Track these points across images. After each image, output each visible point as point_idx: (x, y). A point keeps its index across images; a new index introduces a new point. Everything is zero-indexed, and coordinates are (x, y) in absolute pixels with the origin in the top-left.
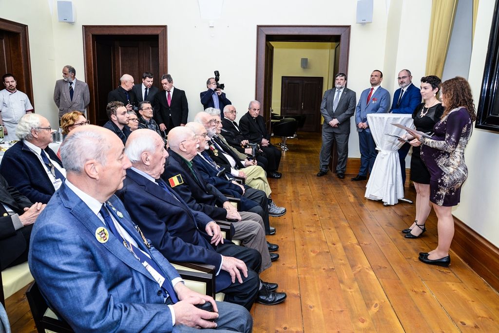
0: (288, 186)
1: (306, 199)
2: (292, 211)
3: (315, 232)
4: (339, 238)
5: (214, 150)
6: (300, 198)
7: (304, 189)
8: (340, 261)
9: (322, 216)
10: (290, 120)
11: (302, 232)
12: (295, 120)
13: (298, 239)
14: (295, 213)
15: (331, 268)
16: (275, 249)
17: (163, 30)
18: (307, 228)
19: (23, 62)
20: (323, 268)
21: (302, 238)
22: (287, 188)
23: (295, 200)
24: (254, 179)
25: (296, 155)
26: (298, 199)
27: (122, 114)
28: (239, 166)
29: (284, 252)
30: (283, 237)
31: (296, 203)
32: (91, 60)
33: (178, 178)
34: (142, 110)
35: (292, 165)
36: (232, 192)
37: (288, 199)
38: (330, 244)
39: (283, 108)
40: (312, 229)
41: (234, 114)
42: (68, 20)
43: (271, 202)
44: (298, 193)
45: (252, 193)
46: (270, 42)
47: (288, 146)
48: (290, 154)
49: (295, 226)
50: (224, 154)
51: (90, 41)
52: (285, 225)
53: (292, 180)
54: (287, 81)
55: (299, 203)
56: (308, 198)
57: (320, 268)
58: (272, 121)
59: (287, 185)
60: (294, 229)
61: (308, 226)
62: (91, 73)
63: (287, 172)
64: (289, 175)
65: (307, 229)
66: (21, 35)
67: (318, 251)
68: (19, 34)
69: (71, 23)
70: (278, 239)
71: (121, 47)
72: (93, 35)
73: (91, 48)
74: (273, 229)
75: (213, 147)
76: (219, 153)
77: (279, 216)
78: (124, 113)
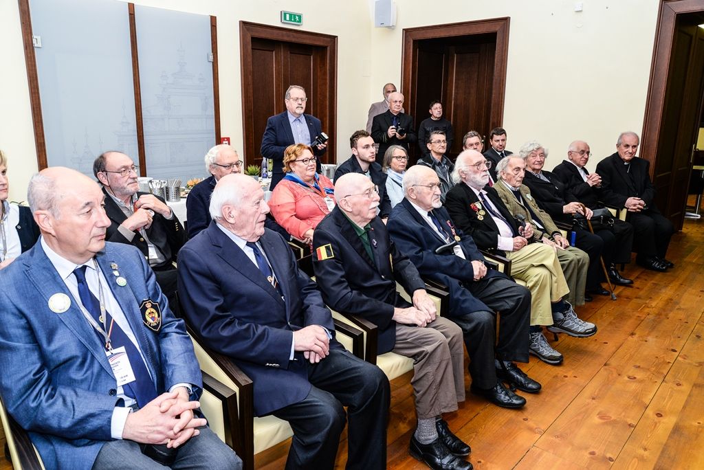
0: (669, 288)
1: (682, 317)
2: (632, 334)
3: (641, 381)
4: (684, 407)
5: (479, 210)
8: (641, 452)
9: (685, 357)
11: (615, 375)
13: (595, 384)
14: (634, 339)
15: (609, 455)
17: (505, 24)
18: (633, 369)
20: (591, 450)
21: (604, 386)
24: (533, 266)
27: (364, 148)
29: (547, 399)
31: (654, 321)
32: (409, 75)
33: (327, 248)
37: (647, 310)
38: (650, 412)
40: (640, 375)
41: (586, 156)
42: (386, 24)
43: (568, 309)
49: (612, 361)
50: (495, 219)
51: (410, 49)
52: (594, 355)
56: (688, 316)
57: (587, 448)
60: (606, 365)
61: (638, 367)
62: (408, 92)
63: (689, 263)
65: (632, 372)
66: (329, 48)
67: (613, 418)
68: (326, 47)
69: (389, 27)
70: (557, 376)
71: (457, 54)
72: (414, 41)
73: (411, 59)
74: (557, 354)
75: (479, 206)
76: (487, 216)
77: (579, 337)
78: (367, 146)
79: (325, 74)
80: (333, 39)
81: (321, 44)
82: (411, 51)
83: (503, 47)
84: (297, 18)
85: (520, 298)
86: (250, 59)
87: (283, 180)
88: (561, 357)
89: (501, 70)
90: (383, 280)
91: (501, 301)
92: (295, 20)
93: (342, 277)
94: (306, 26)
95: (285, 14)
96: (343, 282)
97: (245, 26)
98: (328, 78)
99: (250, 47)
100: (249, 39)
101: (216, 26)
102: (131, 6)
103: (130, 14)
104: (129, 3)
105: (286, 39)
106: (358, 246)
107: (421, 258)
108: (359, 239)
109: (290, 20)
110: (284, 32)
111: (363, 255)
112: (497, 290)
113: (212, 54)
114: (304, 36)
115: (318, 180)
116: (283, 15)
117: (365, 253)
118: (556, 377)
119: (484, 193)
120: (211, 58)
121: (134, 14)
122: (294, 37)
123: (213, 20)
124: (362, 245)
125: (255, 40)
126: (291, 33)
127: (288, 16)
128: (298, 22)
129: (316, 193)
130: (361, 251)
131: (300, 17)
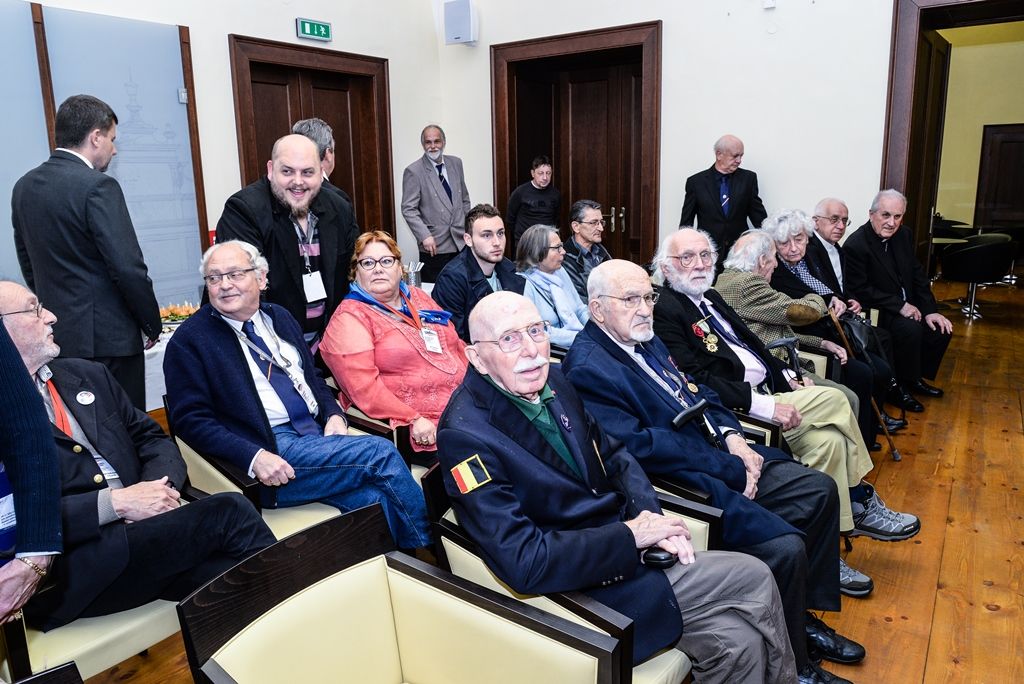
0: (957, 430)
1: (1003, 480)
2: (949, 520)
3: (1011, 613)
5: (706, 335)
6: (985, 477)
7: (1007, 445)
10: (994, 238)
11: (965, 605)
12: (1010, 238)
13: (942, 631)
14: (954, 529)
16: (850, 658)
17: (653, 31)
18: (985, 589)
19: (377, 131)
21: (958, 630)
22: (951, 435)
23: (968, 479)
24: (813, 427)
25: (1004, 335)
26: (979, 479)
27: (483, 236)
28: (775, 384)
29: (881, 673)
30: (892, 613)
31: (967, 491)
32: (504, 117)
33: (473, 465)
34: (580, 222)
35: (983, 363)
36: (705, 480)
37: (946, 473)
39: (982, 206)
40: (1003, 601)
41: (840, 224)
42: (463, 39)
43: (871, 495)
44: (983, 456)
45: (790, 479)
46: (940, 32)
47: (983, 307)
48: (983, 332)
49: (948, 578)
50: (734, 347)
51: (503, 76)
52: (910, 568)
53: (971, 410)
54: (999, 137)
55: (977, 493)
56: (1011, 478)
58: (935, 241)
59: (951, 428)
60: (940, 586)
61: (991, 584)
62: (504, 144)
63: (961, 385)
64: (967, 394)
65: (987, 595)
66: (375, 79)
68: (371, 77)
69: (469, 44)
70: (874, 620)
71: (572, 83)
72: (509, 64)
73: (506, 91)
74: (864, 578)
75: (703, 326)
76: (720, 343)
77: (893, 540)
78: (488, 234)
79: (371, 119)
80: (382, 63)
81: (362, 71)
82: (506, 78)
83: (653, 67)
84: (322, 29)
85: (824, 496)
86: (249, 98)
87: (345, 301)
88: (871, 583)
89: (652, 103)
90: (596, 497)
91: (788, 505)
92: (319, 34)
93: (517, 513)
94: (337, 44)
95: (303, 23)
96: (524, 524)
97: (237, 41)
98: (377, 126)
99: (248, 77)
100: (246, 65)
101: (189, 44)
102: (37, 9)
103: (35, 23)
104: (32, 4)
105: (307, 63)
106: (533, 441)
107: (649, 441)
108: (531, 427)
109: (312, 33)
110: (304, 53)
111: (548, 458)
112: (779, 484)
113: (184, 90)
114: (335, 59)
115: (409, 296)
116: (300, 24)
117: (549, 452)
118: (872, 622)
119: (708, 303)
120: (184, 96)
121: (42, 23)
122: (319, 61)
123: (184, 32)
124: (541, 436)
125: (257, 67)
126: (314, 55)
127: (307, 26)
128: (324, 36)
129: (405, 322)
130: (542, 450)
131: (327, 28)
